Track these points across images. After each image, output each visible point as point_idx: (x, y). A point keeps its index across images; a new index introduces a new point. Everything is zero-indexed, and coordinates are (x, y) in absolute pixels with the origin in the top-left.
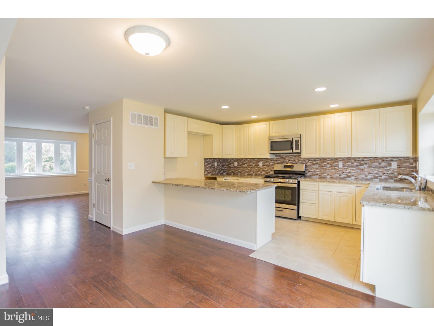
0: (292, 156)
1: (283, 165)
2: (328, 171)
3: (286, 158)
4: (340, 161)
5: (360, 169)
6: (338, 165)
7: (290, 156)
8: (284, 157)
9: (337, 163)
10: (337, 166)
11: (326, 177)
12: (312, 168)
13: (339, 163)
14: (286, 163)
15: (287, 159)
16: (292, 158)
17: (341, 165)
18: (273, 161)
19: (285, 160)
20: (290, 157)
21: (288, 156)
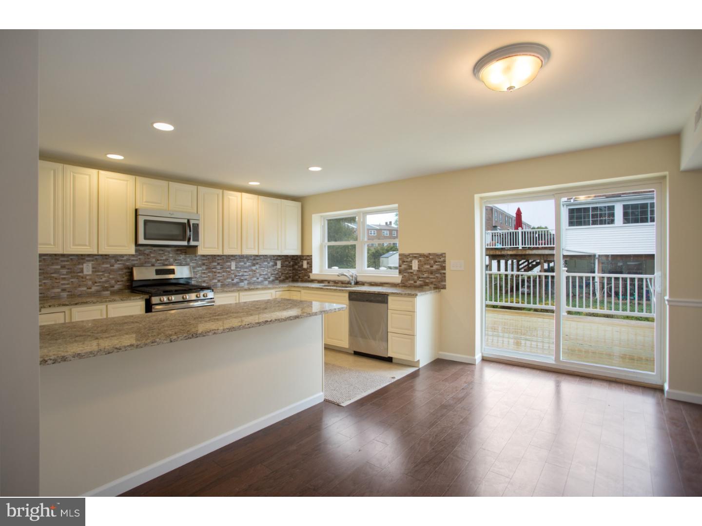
0: (162, 251)
1: (153, 269)
2: (218, 275)
3: (152, 255)
4: (232, 260)
5: (252, 271)
6: (231, 265)
7: (160, 250)
8: (147, 252)
9: (229, 264)
10: (230, 267)
11: (216, 285)
12: (197, 272)
13: (232, 263)
14: (150, 265)
15: (154, 257)
16: (162, 255)
17: (233, 265)
18: (122, 260)
19: (148, 259)
20: (159, 254)
21: (154, 250)
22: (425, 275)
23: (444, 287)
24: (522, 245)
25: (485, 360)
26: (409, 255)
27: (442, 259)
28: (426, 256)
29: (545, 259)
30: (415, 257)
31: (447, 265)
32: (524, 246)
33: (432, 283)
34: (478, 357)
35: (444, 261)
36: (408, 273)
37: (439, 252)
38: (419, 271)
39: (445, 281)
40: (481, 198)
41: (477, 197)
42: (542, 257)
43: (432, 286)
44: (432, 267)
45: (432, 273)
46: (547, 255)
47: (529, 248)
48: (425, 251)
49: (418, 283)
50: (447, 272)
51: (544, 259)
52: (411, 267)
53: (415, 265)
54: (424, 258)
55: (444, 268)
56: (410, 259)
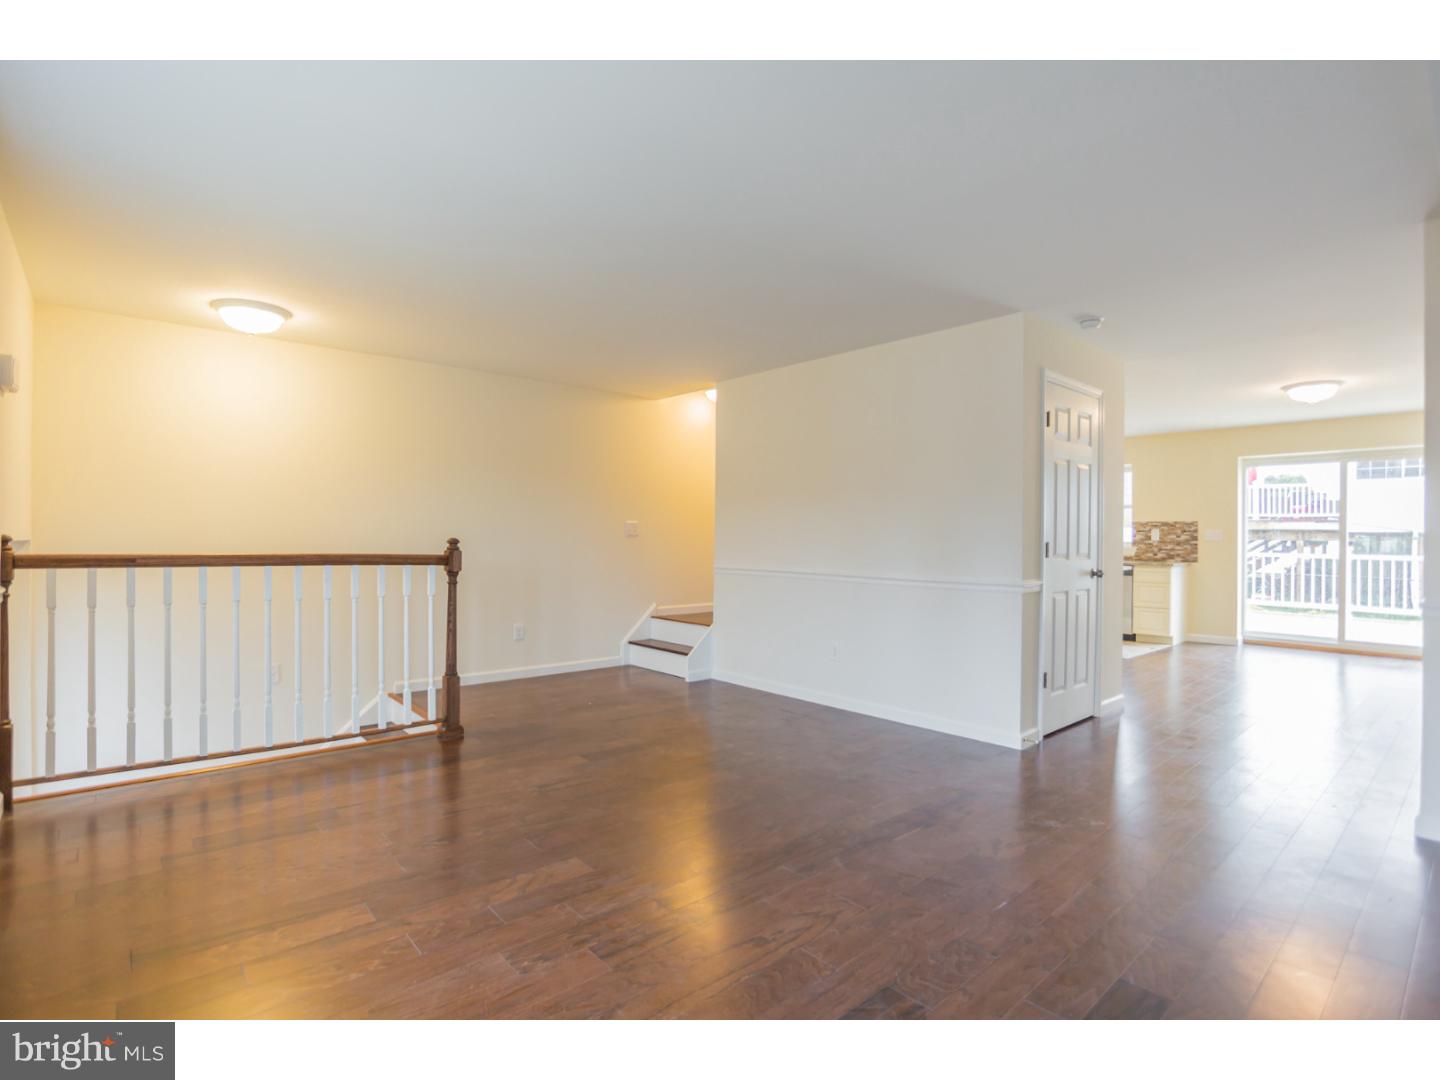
22: (1169, 547)
23: (1195, 560)
24: (1260, 511)
25: (1247, 643)
26: (1147, 524)
27: (1193, 529)
28: (1172, 526)
29: (1307, 539)
30: (1156, 526)
31: (1200, 535)
32: (1263, 515)
33: (1178, 555)
34: (1240, 638)
35: (1196, 531)
36: (1191, 545)
37: (1189, 520)
38: (1162, 541)
39: (1196, 553)
40: (1244, 460)
41: (1240, 459)
42: (1300, 536)
43: (1179, 559)
44: (1179, 537)
45: (1178, 544)
46: (1310, 532)
47: (1273, 519)
48: (1171, 520)
49: (1160, 556)
50: (1200, 543)
51: (1303, 539)
52: (1149, 538)
53: (1156, 535)
54: (1168, 527)
55: (1196, 539)
56: (1148, 528)
